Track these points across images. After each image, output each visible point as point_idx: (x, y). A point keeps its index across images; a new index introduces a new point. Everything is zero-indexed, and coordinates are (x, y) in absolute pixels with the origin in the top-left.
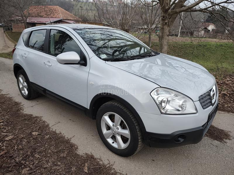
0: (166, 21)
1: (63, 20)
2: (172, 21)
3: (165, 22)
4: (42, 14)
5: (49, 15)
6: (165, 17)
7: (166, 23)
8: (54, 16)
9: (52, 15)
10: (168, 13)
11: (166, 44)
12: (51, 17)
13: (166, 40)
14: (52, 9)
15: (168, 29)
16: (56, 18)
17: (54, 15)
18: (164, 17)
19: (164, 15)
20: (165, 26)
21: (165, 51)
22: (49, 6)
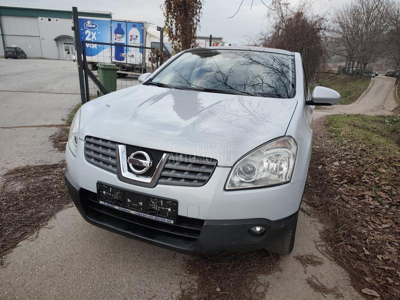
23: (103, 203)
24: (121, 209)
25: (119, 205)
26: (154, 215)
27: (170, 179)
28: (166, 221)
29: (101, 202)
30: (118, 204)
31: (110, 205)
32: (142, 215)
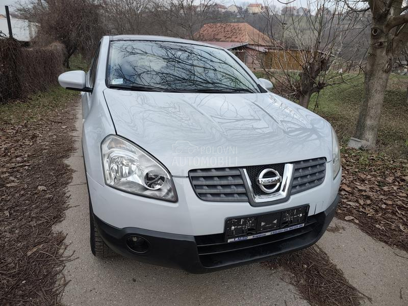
0: (382, 40)
1: (248, 46)
2: (401, 41)
3: (380, 41)
4: (218, 37)
5: (229, 38)
6: (379, 31)
7: (381, 44)
8: (236, 40)
9: (233, 38)
10: (386, 23)
11: (379, 88)
12: (231, 41)
13: (381, 81)
14: (236, 27)
15: (387, 58)
16: (238, 42)
17: (236, 38)
18: (375, 32)
19: (377, 26)
20: (378, 51)
21: (376, 105)
22: (232, 24)
23: (232, 240)
24: (256, 236)
25: (252, 234)
26: (287, 226)
27: (298, 187)
28: (299, 226)
29: (229, 241)
30: (250, 233)
31: (242, 238)
32: (278, 231)
